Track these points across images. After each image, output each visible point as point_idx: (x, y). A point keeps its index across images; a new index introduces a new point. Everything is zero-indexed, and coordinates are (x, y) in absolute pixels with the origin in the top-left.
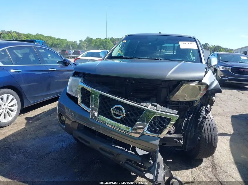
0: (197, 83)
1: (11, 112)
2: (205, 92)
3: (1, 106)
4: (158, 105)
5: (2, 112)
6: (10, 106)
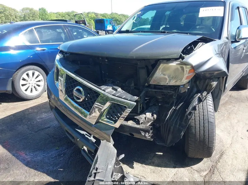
0: (179, 62)
1: (37, 87)
2: (192, 75)
3: (27, 81)
4: (119, 89)
5: (29, 86)
6: (36, 82)
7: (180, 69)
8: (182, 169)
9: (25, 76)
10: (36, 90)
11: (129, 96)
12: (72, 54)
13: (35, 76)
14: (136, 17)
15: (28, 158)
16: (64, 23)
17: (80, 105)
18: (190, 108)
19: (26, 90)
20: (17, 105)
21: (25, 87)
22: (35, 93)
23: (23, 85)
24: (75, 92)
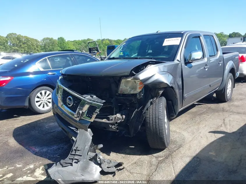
0: (133, 78)
1: (48, 103)
2: (142, 86)
3: (41, 99)
4: (95, 97)
5: (42, 103)
6: (47, 99)
7: (134, 82)
8: (145, 156)
9: (39, 95)
10: (47, 106)
11: (100, 100)
12: (68, 75)
13: (47, 94)
14: (122, 47)
15: (37, 150)
16: (71, 53)
17: (70, 109)
18: (145, 109)
19: (39, 106)
20: (32, 117)
21: (39, 103)
22: (46, 108)
23: (37, 102)
24: (68, 101)
